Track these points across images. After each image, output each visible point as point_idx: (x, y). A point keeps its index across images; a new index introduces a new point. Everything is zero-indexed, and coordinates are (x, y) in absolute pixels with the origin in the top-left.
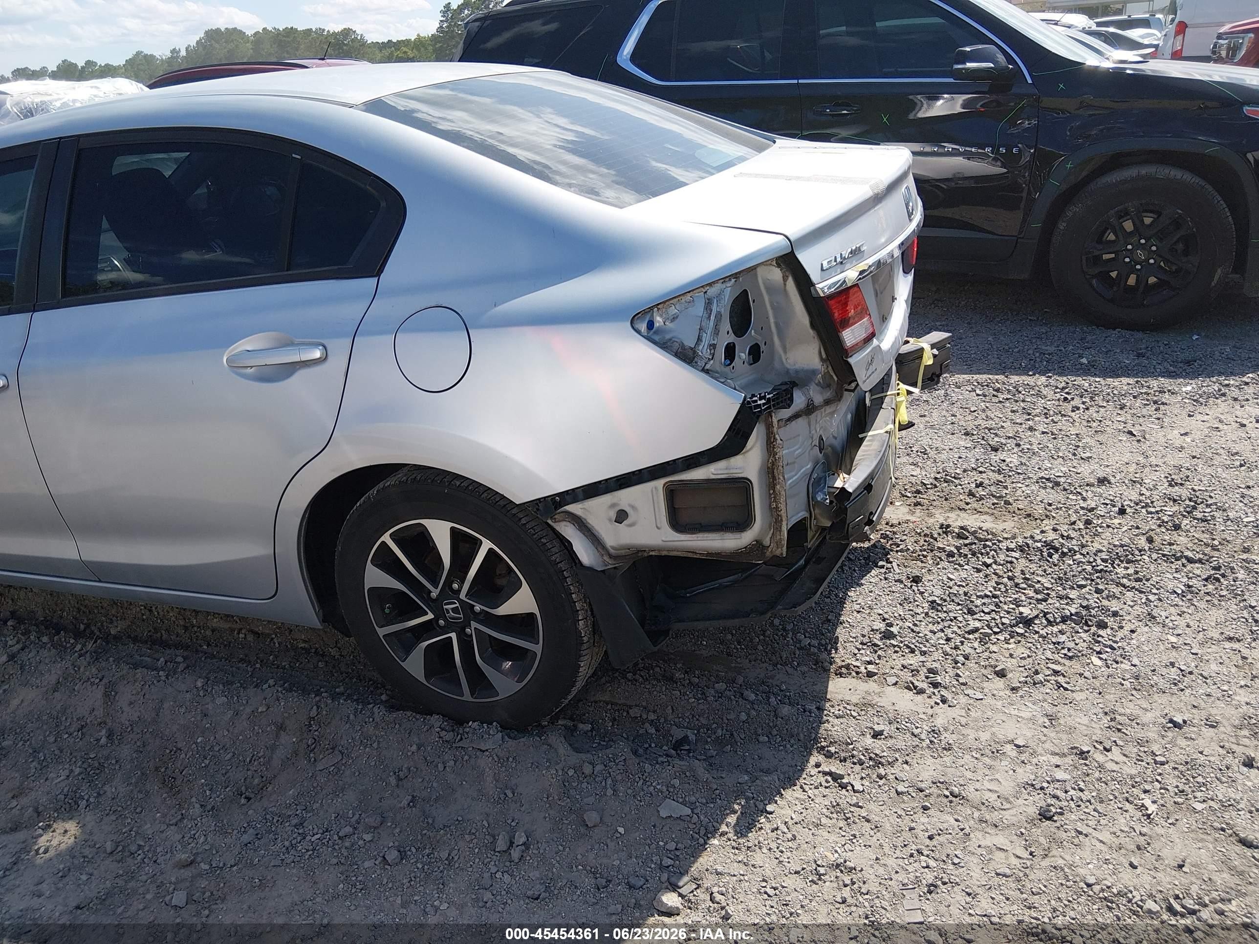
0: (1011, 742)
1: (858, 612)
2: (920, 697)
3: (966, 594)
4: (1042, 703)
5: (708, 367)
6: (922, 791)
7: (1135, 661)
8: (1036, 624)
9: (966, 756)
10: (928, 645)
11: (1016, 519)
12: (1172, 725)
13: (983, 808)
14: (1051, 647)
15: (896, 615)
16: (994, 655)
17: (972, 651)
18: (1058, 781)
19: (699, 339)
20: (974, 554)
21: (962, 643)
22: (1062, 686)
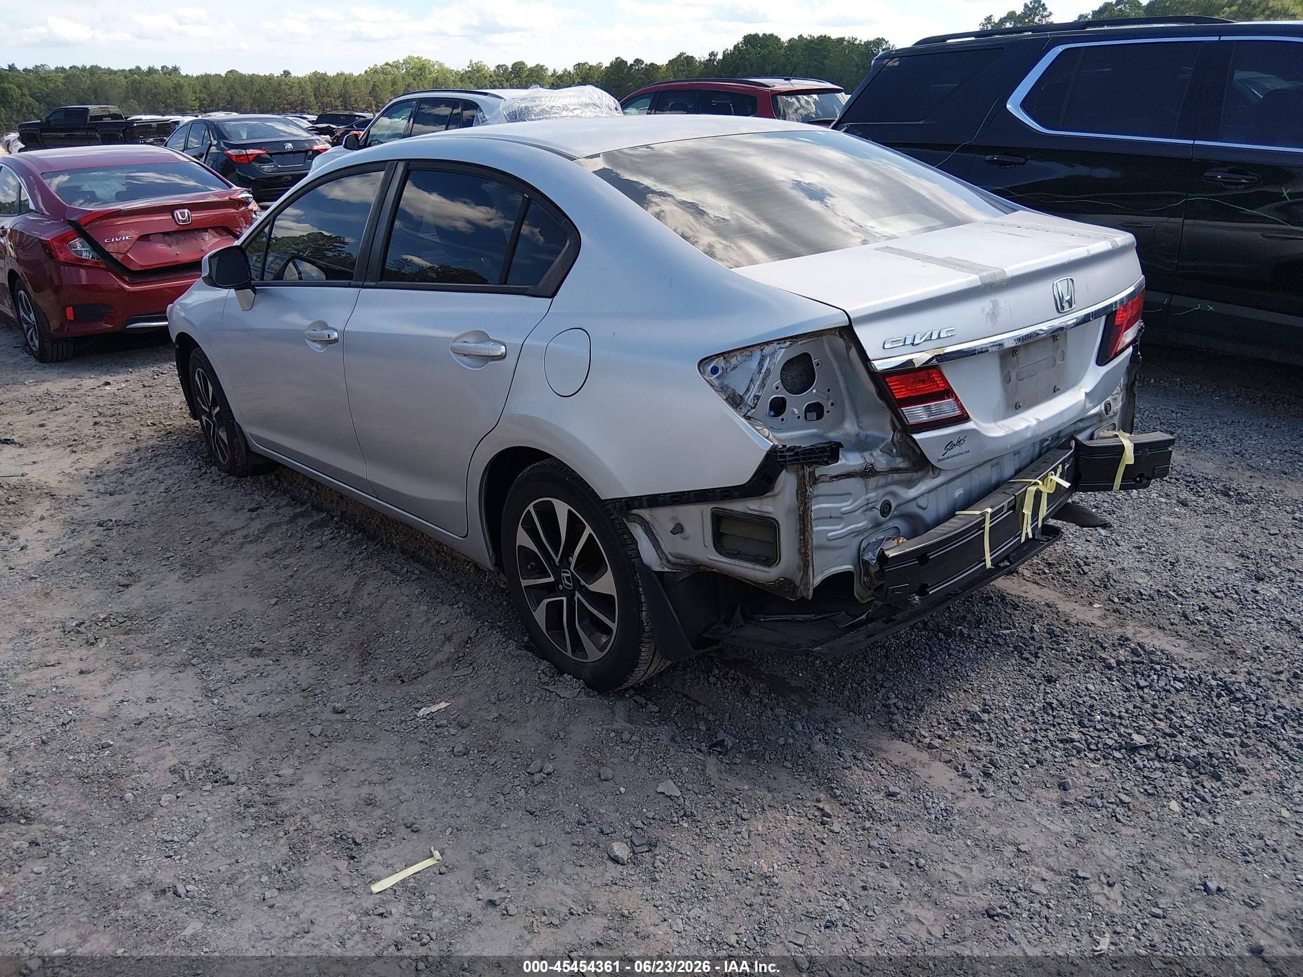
0: (1016, 845)
1: (965, 691)
2: (960, 780)
3: (1092, 706)
4: (1082, 825)
5: (749, 414)
6: (893, 852)
7: (1220, 820)
8: (1140, 754)
9: (960, 841)
10: (1010, 739)
11: (1214, 652)
12: (1202, 888)
13: (938, 886)
14: (1138, 779)
15: (1001, 704)
16: (1071, 768)
17: (1049, 758)
18: (1031, 891)
19: (748, 390)
20: (1135, 673)
21: (1046, 748)
22: (1115, 816)
